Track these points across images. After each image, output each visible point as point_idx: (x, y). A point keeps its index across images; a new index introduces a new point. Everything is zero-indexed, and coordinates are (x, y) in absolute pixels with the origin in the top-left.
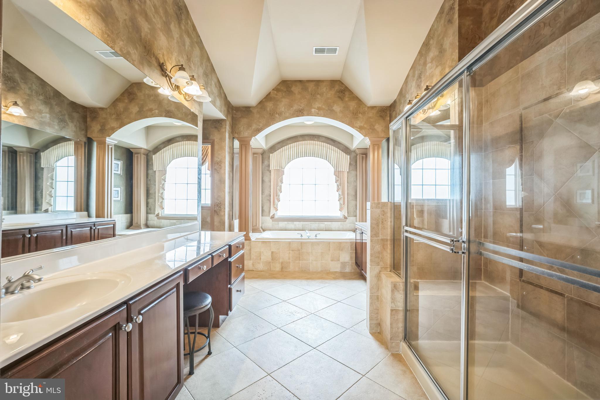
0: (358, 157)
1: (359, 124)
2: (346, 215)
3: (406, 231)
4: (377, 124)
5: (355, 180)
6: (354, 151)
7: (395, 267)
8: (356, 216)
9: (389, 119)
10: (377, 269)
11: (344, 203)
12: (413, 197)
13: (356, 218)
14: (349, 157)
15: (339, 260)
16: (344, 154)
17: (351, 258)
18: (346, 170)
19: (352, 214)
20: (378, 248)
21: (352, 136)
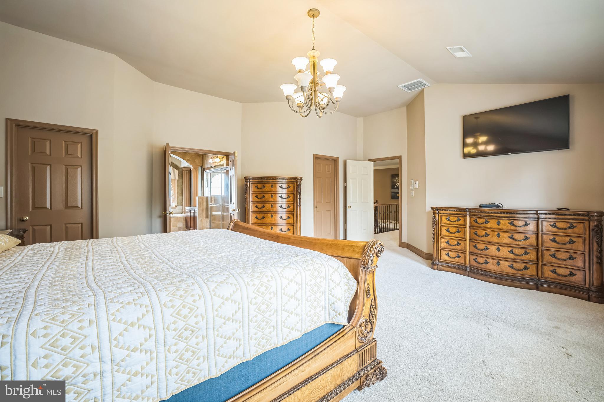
0: (184, 172)
1: (187, 158)
2: (176, 205)
3: (210, 204)
4: (196, 159)
5: (182, 184)
6: (181, 168)
7: (207, 217)
8: (182, 205)
9: (202, 157)
10: (201, 219)
11: (175, 198)
12: (212, 195)
13: (182, 207)
14: (178, 171)
15: (177, 227)
16: (175, 169)
17: (183, 225)
18: (176, 179)
19: (180, 204)
20: (201, 211)
21: (180, 161)
